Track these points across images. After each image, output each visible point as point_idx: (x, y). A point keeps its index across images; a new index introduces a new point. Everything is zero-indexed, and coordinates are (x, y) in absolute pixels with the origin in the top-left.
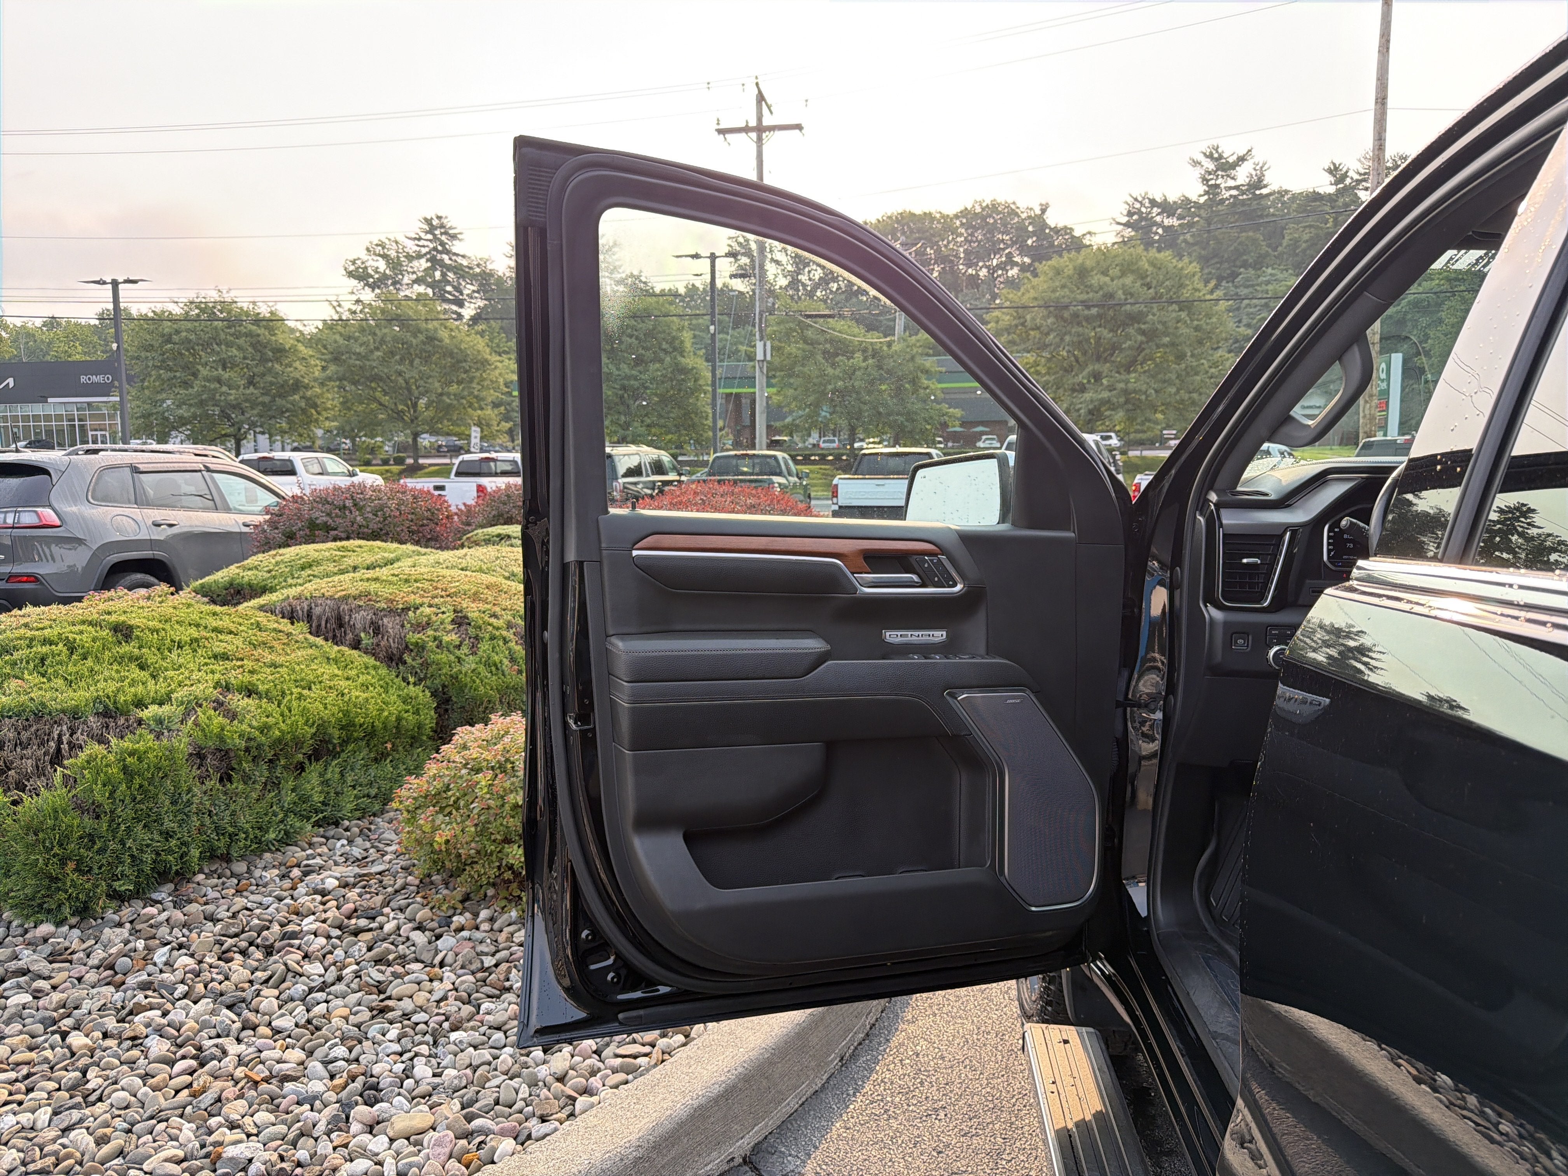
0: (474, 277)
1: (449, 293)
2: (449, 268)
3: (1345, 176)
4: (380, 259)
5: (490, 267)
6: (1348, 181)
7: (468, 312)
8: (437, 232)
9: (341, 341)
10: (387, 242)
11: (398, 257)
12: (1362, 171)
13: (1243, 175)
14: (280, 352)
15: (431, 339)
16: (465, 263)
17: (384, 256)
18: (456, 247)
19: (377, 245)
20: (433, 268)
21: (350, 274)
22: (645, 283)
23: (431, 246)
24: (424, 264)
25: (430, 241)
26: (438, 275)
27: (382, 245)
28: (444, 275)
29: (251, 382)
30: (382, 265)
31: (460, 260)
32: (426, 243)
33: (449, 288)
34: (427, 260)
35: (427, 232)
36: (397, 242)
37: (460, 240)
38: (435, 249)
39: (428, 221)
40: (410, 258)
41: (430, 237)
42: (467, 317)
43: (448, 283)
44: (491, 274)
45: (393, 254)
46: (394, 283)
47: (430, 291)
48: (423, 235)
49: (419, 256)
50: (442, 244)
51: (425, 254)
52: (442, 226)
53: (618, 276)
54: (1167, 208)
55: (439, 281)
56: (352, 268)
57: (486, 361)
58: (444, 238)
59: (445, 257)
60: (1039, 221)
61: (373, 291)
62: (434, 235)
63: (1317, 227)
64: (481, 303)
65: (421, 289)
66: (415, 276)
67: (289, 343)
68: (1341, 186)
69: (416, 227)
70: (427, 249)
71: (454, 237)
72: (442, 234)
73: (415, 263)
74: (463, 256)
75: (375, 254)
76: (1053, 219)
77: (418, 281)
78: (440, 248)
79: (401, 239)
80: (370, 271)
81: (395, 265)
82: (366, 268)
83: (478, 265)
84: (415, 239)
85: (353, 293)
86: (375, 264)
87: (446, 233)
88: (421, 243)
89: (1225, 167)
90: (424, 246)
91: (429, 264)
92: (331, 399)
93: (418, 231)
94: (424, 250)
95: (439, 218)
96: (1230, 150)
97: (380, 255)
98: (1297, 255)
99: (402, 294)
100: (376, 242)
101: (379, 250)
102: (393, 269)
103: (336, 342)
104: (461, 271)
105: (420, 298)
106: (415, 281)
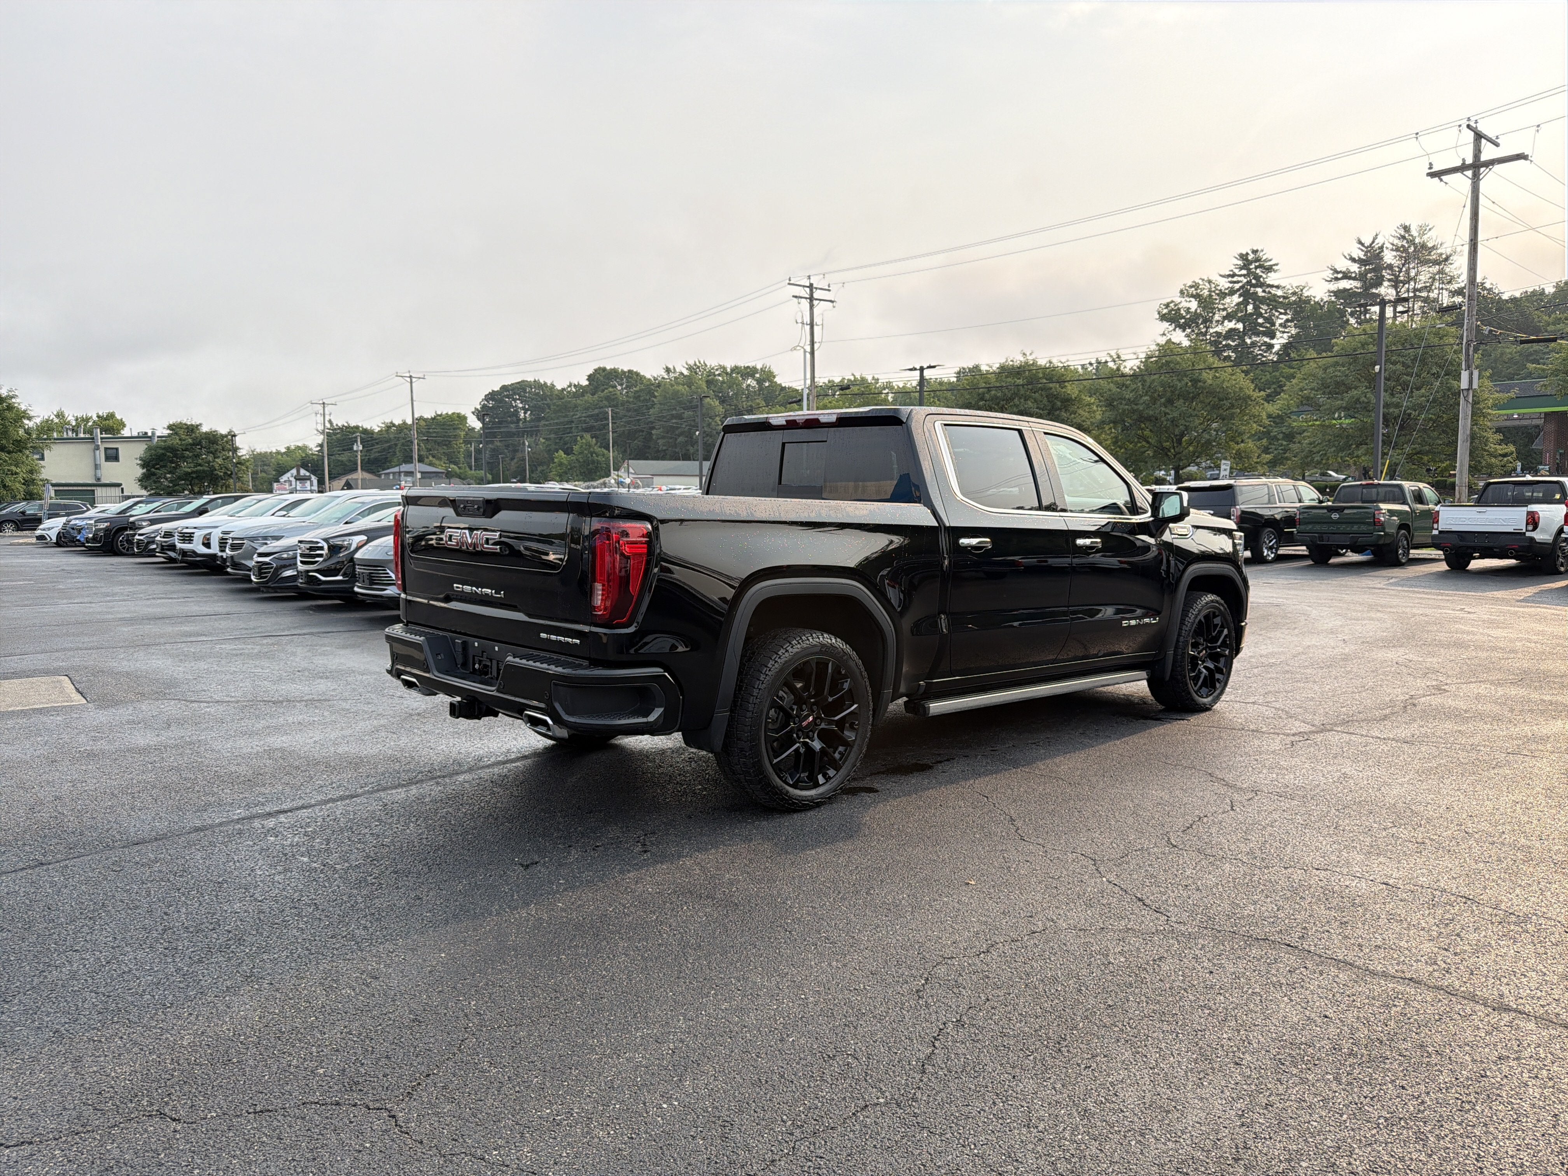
0: (1287, 306)
1: (1261, 325)
2: (1263, 300)
4: (1193, 299)
5: (1306, 293)
7: (1279, 341)
8: (1252, 266)
9: (1115, 389)
10: (1201, 282)
11: (1210, 296)
15: (1195, 381)
16: (1279, 293)
17: (1197, 296)
18: (1271, 279)
19: (1191, 287)
20: (1245, 303)
21: (1163, 318)
22: (1490, 290)
23: (1245, 280)
24: (1236, 299)
25: (1244, 276)
26: (1250, 308)
27: (1196, 286)
28: (1256, 308)
30: (1194, 305)
31: (1274, 291)
32: (1240, 279)
33: (1260, 321)
34: (1240, 296)
35: (1241, 269)
36: (1210, 282)
37: (1275, 271)
38: (1249, 283)
39: (1243, 257)
40: (1223, 295)
41: (1244, 272)
42: (1277, 348)
43: (1260, 315)
44: (1308, 301)
45: (1206, 293)
46: (1205, 321)
47: (1240, 326)
48: (1237, 271)
49: (1232, 292)
50: (1257, 277)
51: (1238, 290)
52: (1258, 260)
53: (1455, 286)
55: (1251, 314)
56: (1165, 311)
57: (1249, 397)
58: (1258, 271)
59: (1259, 290)
61: (1184, 331)
62: (1249, 270)
64: (1294, 331)
65: (1230, 325)
66: (1224, 313)
69: (1231, 264)
70: (1240, 284)
71: (1269, 269)
72: (1256, 268)
73: (1228, 300)
74: (1278, 287)
75: (1188, 296)
77: (1229, 317)
78: (1254, 281)
79: (1215, 278)
80: (1182, 312)
81: (1207, 303)
82: (1179, 309)
83: (1294, 293)
84: (1229, 276)
85: (1164, 334)
86: (1187, 305)
87: (1260, 266)
88: (1235, 279)
90: (1238, 282)
91: (1241, 299)
93: (1232, 268)
94: (1237, 286)
95: (1255, 252)
97: (1192, 296)
99: (1212, 331)
100: (1190, 283)
101: (1192, 291)
102: (1204, 308)
103: (1110, 390)
104: (1273, 302)
105: (1231, 333)
106: (1225, 318)
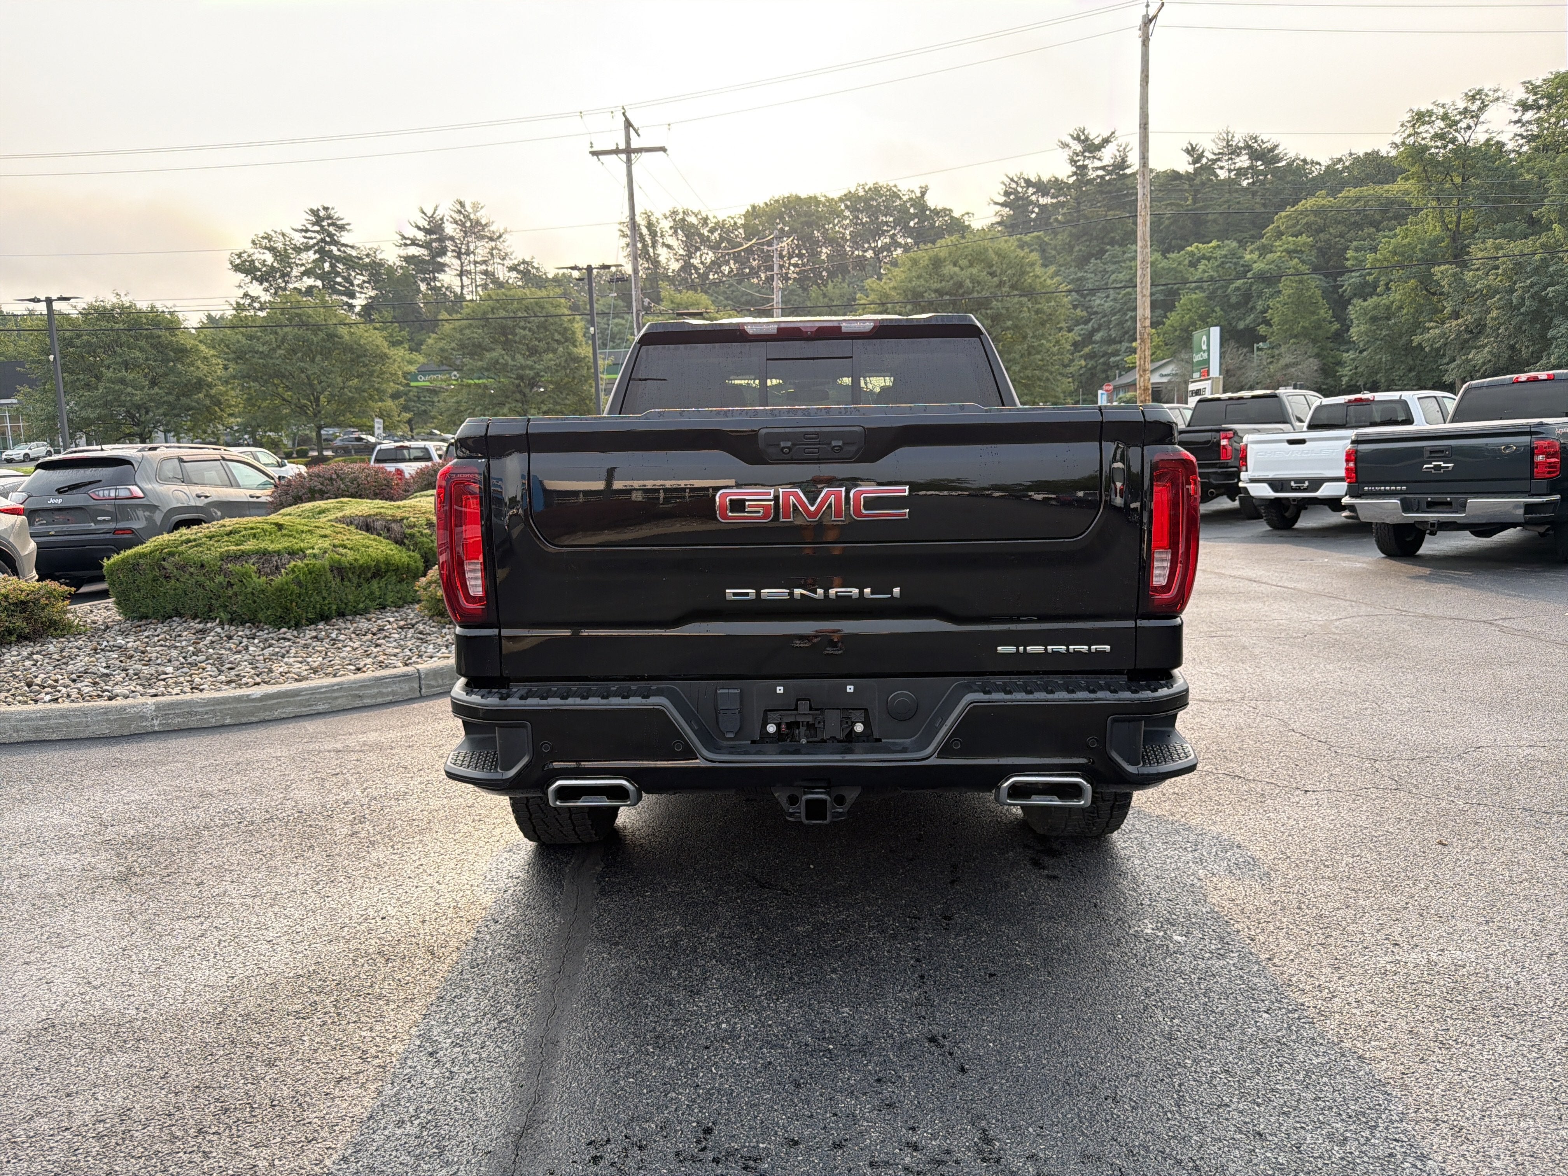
0: (364, 267)
1: (340, 284)
2: (338, 259)
3: (1201, 156)
4: (267, 252)
5: (379, 256)
6: (1204, 161)
7: (359, 302)
8: (325, 223)
9: (244, 341)
10: (273, 234)
11: (285, 250)
12: (1217, 151)
13: (1108, 156)
14: (182, 352)
15: (331, 336)
16: (354, 253)
17: (272, 249)
18: (345, 238)
19: (263, 238)
20: (321, 260)
21: (237, 268)
22: (537, 269)
23: (319, 237)
24: (311, 256)
25: (318, 232)
26: (327, 266)
27: (268, 238)
28: (333, 266)
29: (154, 383)
30: (269, 258)
31: (349, 251)
32: (313, 235)
33: (339, 279)
34: (315, 252)
35: (314, 224)
36: (283, 235)
37: (348, 231)
38: (323, 240)
39: (315, 212)
40: (298, 250)
41: (317, 228)
42: (358, 309)
43: (338, 274)
44: (381, 265)
45: (280, 246)
46: (283, 276)
47: (319, 283)
48: (310, 227)
49: (307, 248)
50: (330, 235)
51: (313, 246)
52: (329, 217)
53: (509, 263)
54: (1041, 188)
55: (329, 273)
56: (238, 261)
57: (385, 354)
58: (331, 229)
59: (334, 249)
60: (919, 203)
61: (261, 284)
62: (322, 227)
63: (1178, 205)
64: (372, 293)
65: (309, 281)
66: (303, 268)
67: (190, 343)
68: (1198, 165)
69: (303, 219)
70: (315, 241)
71: (342, 228)
72: (329, 225)
73: (304, 255)
74: (352, 247)
75: (261, 247)
76: (933, 201)
77: (307, 273)
78: (328, 239)
79: (288, 231)
80: (257, 264)
81: (282, 256)
82: (253, 261)
83: (368, 255)
84: (302, 230)
85: (240, 286)
86: (263, 257)
87: (333, 224)
88: (309, 234)
89: (1092, 148)
90: (311, 238)
91: (317, 256)
92: (234, 396)
93: (305, 223)
94: (311, 242)
95: (326, 209)
96: (1096, 134)
97: (266, 248)
98: (1161, 231)
99: (291, 286)
100: (261, 234)
101: (266, 242)
102: (280, 262)
103: (238, 342)
104: (351, 263)
105: (310, 290)
106: (303, 274)
